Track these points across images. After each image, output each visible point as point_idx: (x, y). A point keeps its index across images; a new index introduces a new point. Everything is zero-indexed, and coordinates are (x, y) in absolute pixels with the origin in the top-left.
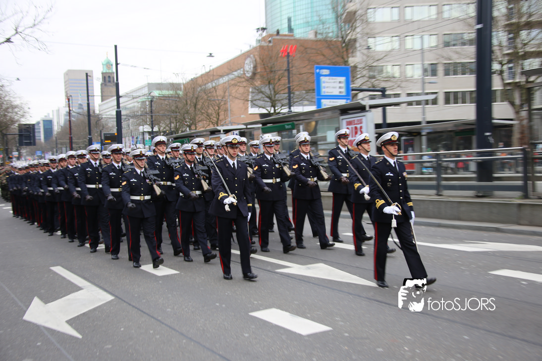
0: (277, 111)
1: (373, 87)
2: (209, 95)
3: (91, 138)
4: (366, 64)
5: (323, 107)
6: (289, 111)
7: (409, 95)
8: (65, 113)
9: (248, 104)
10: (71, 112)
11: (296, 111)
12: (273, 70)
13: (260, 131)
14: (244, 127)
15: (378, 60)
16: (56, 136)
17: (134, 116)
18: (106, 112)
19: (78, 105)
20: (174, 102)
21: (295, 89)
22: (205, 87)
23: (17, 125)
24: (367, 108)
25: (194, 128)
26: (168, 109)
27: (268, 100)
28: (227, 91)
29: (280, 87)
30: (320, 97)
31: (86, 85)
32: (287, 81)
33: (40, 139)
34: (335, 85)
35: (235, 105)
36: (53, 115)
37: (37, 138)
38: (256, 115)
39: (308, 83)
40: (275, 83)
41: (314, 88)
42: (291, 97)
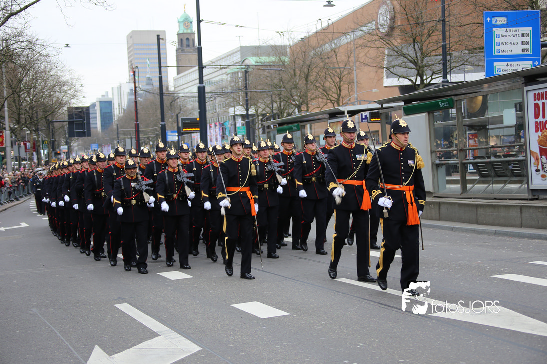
0: (425, 82)
2: (327, 61)
3: (165, 125)
5: (497, 73)
6: (443, 82)
8: (129, 91)
9: (383, 73)
10: (137, 89)
11: (453, 81)
12: (420, 21)
13: (402, 111)
14: (379, 106)
16: (116, 122)
17: (223, 94)
18: (184, 89)
19: (146, 80)
20: (278, 73)
21: (453, 49)
22: (321, 50)
23: (66, 109)
25: (306, 110)
26: (269, 83)
27: (412, 66)
28: (352, 55)
29: (430, 46)
30: (492, 58)
31: (157, 52)
32: (441, 37)
33: (97, 127)
34: (515, 40)
35: (363, 75)
36: (113, 94)
37: (92, 126)
38: (395, 88)
39: (473, 39)
40: (423, 40)
41: (483, 45)
42: (446, 61)
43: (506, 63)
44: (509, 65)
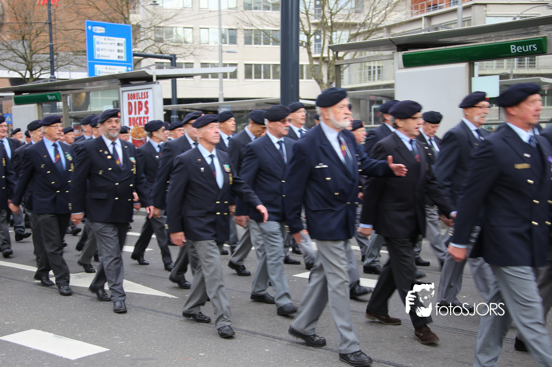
0: (34, 76)
1: (161, 53)
4: (151, 24)
5: (97, 74)
6: (51, 78)
7: (204, 65)
11: (60, 77)
12: (28, 21)
13: (13, 101)
15: (166, 20)
21: (59, 49)
24: (154, 79)
27: (21, 60)
29: (38, 44)
30: (93, 62)
32: (48, 38)
34: (112, 47)
38: (5, 79)
39: (76, 42)
40: (32, 38)
41: (85, 49)
42: (53, 59)
43: (105, 66)
44: (108, 68)
